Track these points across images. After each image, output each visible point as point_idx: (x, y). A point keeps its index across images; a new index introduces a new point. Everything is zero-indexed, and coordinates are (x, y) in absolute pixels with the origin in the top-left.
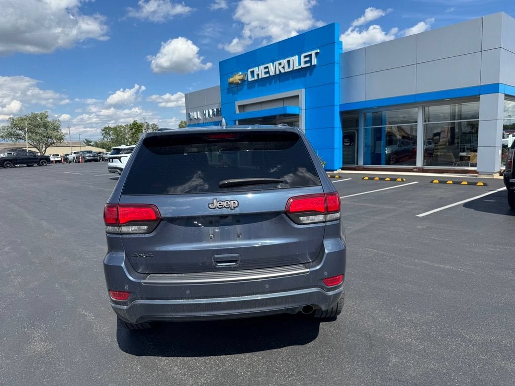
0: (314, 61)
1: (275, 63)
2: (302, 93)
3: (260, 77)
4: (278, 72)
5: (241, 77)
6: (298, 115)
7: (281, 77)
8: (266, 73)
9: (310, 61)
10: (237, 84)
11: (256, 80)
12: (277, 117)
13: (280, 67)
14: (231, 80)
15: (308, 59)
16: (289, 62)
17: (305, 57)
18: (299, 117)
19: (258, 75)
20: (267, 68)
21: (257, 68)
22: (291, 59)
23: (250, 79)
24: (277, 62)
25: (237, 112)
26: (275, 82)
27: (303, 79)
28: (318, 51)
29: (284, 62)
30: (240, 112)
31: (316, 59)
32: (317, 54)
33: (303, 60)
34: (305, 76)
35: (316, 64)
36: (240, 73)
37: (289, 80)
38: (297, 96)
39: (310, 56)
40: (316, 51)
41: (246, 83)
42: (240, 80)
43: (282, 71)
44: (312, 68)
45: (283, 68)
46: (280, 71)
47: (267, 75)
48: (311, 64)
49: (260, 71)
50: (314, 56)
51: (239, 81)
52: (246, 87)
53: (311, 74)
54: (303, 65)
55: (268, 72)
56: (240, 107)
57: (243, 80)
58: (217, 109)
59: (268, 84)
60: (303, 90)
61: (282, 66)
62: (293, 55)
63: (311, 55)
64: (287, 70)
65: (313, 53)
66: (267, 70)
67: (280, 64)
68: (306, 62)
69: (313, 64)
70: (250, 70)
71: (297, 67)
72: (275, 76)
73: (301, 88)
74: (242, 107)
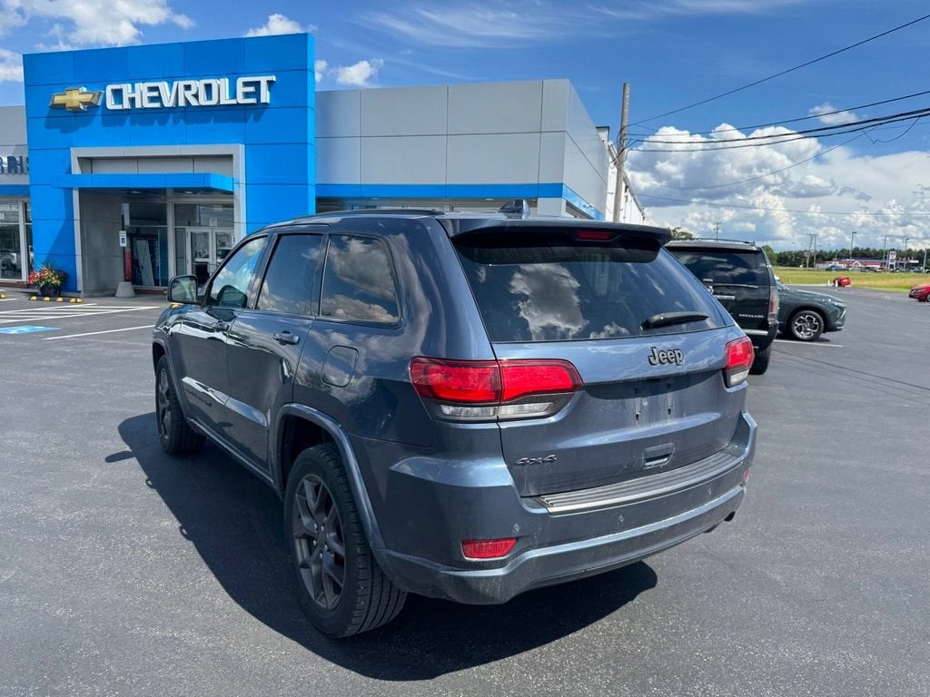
0: (265, 96)
1: (175, 83)
2: (239, 152)
3: (138, 105)
4: (182, 103)
5: (88, 98)
6: (232, 193)
7: (189, 114)
8: (152, 99)
9: (257, 94)
10: (76, 111)
11: (126, 110)
12: (169, 193)
13: (189, 94)
14: (58, 99)
15: (252, 89)
16: (208, 87)
17: (246, 84)
18: (233, 198)
19: (132, 100)
20: (156, 89)
21: (130, 85)
22: (214, 82)
23: (111, 104)
24: (182, 84)
25: (76, 170)
26: (175, 122)
27: (240, 126)
28: (274, 78)
29: (198, 85)
30: (82, 169)
31: (268, 93)
32: (270, 83)
33: (241, 89)
34: (245, 120)
35: (268, 102)
36: (85, 90)
37: (209, 121)
38: (230, 157)
39: (257, 84)
40: (270, 78)
41: (99, 112)
42: (84, 103)
43: (194, 102)
44: (259, 107)
45: (196, 96)
46: (187, 101)
47: (157, 105)
48: (259, 99)
49: (139, 94)
50: (264, 87)
51: (82, 107)
52: (98, 119)
53: (257, 119)
54: (241, 99)
55: (158, 99)
56: (82, 160)
57: (91, 106)
58: (10, 159)
59: (156, 122)
60: (242, 147)
61: (194, 91)
62: (218, 76)
63: (259, 82)
64: (203, 101)
65: (263, 80)
66: (155, 94)
67: (188, 88)
68: (247, 95)
69: (263, 101)
70: (110, 88)
71: (226, 100)
72: (175, 109)
73: (238, 143)
74: (87, 162)
